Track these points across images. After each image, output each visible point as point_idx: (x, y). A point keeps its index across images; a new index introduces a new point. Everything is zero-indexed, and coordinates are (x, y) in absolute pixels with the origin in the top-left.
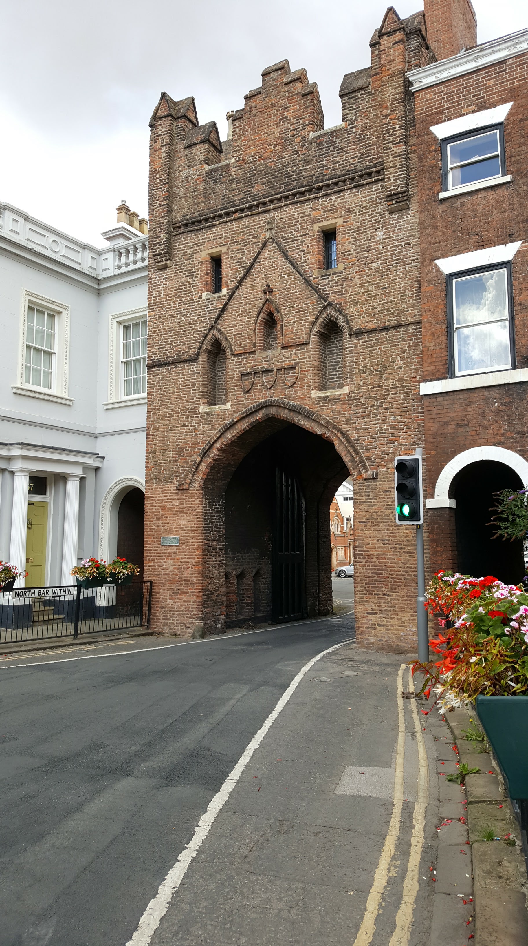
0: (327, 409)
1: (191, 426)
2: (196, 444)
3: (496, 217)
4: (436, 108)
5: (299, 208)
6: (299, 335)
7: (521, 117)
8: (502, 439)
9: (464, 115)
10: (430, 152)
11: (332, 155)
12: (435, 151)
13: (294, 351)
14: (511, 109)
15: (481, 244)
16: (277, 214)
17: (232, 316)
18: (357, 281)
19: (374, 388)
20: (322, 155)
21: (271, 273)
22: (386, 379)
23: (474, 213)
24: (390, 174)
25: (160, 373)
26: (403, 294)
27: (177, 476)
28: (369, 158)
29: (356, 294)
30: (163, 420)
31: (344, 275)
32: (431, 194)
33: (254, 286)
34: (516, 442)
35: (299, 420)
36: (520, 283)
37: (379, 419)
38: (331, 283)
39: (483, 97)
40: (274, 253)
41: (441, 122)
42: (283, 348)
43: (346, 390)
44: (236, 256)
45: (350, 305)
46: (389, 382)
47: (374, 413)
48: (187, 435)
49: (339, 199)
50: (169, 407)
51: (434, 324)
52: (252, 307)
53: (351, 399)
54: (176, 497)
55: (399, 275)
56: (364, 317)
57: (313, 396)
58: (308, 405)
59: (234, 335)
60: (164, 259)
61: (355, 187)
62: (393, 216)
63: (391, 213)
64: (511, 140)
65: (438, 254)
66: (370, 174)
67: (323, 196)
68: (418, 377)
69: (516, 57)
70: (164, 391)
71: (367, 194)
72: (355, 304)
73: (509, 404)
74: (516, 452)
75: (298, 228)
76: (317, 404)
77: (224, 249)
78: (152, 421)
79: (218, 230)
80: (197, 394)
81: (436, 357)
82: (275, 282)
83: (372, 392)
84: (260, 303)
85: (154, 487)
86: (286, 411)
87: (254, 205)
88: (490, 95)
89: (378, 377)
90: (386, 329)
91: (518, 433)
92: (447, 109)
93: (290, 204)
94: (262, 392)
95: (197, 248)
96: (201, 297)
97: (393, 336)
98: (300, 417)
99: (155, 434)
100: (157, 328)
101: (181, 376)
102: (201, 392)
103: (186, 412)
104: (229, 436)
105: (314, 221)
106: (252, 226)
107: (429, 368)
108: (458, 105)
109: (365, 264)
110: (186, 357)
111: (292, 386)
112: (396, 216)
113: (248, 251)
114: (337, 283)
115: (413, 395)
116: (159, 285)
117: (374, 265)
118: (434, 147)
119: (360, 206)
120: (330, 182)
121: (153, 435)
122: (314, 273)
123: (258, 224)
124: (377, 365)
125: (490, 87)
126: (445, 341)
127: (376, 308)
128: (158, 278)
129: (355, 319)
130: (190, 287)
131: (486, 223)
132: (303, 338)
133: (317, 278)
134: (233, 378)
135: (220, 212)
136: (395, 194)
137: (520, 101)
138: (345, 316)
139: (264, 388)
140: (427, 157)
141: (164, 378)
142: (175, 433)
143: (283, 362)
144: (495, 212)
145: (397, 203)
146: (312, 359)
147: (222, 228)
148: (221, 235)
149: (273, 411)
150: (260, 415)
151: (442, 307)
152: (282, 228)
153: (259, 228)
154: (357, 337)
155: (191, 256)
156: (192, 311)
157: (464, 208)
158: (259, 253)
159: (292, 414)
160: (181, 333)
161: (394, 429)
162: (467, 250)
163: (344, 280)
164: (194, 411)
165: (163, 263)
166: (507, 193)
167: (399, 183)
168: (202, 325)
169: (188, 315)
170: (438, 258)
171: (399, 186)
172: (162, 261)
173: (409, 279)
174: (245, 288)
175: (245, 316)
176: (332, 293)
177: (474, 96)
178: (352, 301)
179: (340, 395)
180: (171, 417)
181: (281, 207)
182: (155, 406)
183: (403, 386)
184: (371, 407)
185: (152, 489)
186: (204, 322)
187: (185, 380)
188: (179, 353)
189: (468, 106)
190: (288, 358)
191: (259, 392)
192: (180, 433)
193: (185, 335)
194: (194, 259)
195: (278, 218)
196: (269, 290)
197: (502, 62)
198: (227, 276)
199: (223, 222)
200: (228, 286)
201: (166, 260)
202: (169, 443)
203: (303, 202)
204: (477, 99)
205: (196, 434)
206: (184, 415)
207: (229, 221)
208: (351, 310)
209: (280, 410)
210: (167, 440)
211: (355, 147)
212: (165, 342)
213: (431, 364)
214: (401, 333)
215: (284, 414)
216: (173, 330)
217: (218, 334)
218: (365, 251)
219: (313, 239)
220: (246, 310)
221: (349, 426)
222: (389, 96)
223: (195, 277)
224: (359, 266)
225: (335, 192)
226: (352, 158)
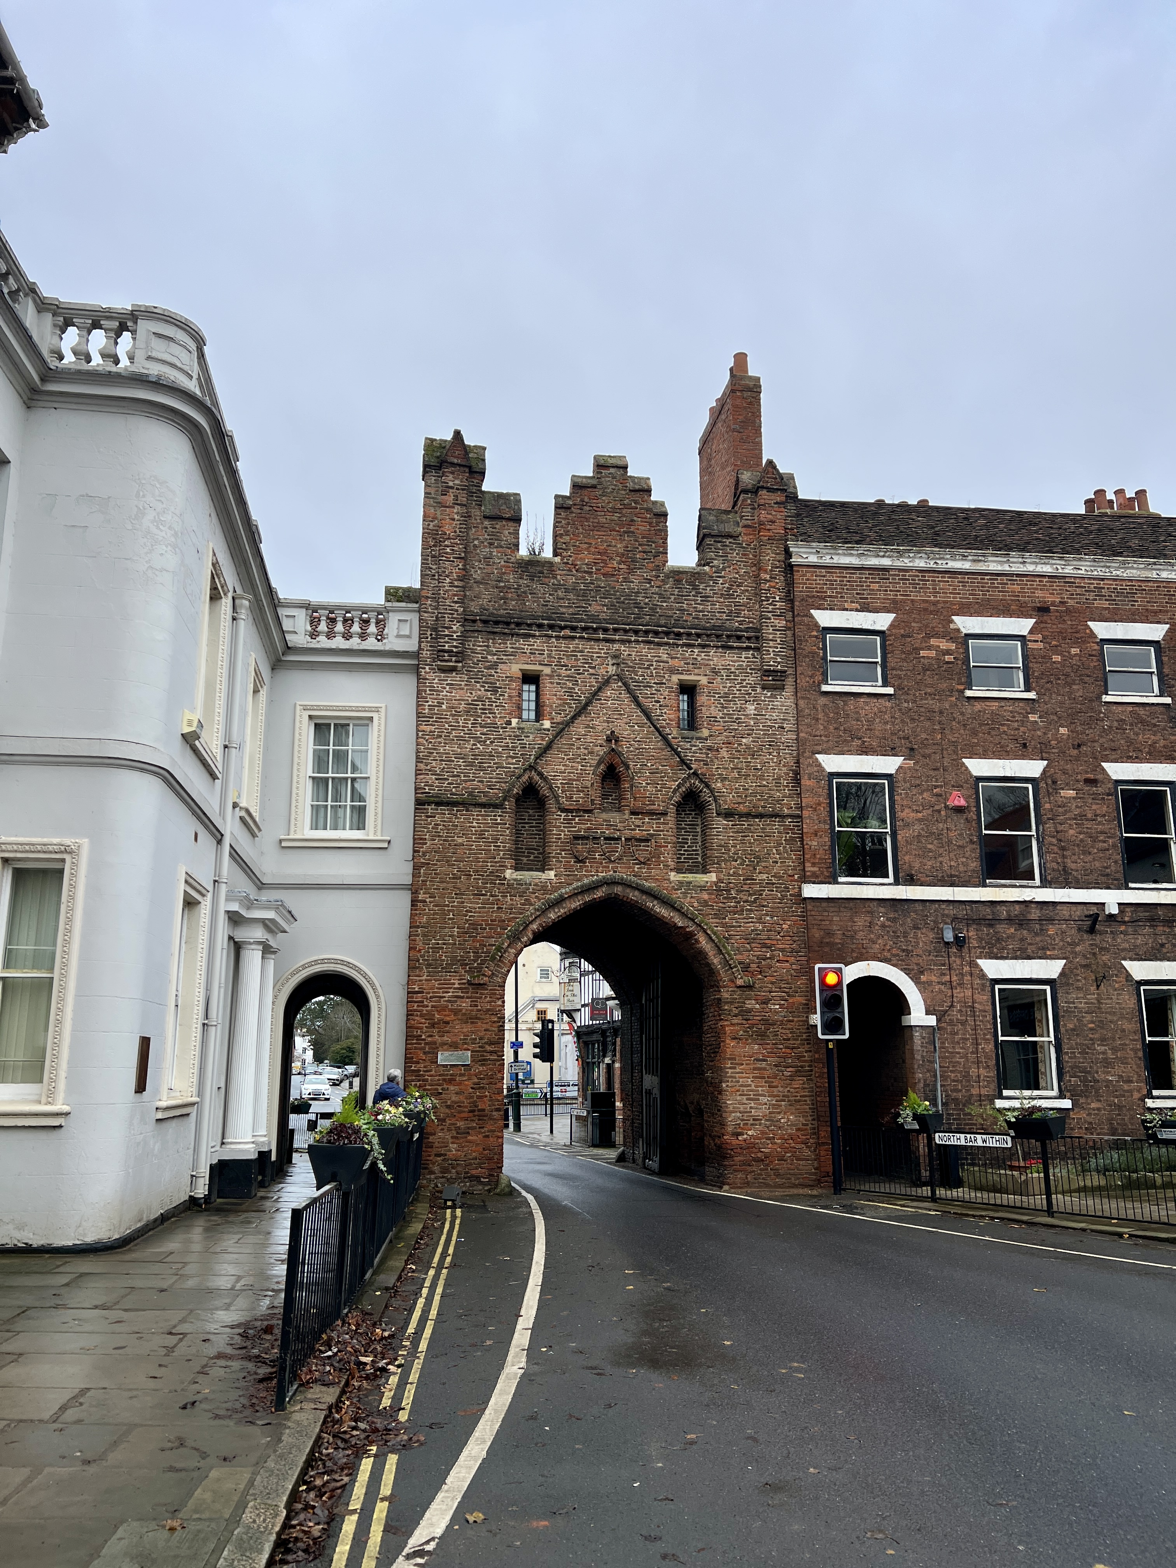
0: (692, 897)
1: (492, 896)
2: (499, 921)
3: (878, 726)
4: (818, 592)
5: (653, 649)
6: (654, 801)
7: (902, 631)
8: (888, 955)
9: (847, 610)
10: (810, 636)
11: (694, 600)
12: (816, 637)
13: (647, 820)
14: (893, 622)
15: (864, 750)
16: (623, 648)
17: (559, 758)
18: (724, 753)
19: (747, 879)
20: (682, 596)
21: (615, 717)
22: (760, 873)
23: (856, 716)
24: (770, 647)
25: (438, 814)
26: (777, 780)
27: (467, 964)
28: (739, 619)
29: (725, 768)
30: (443, 882)
31: (709, 743)
32: (811, 682)
33: (591, 728)
34: (901, 960)
35: (654, 906)
36: (902, 799)
37: (752, 918)
38: (694, 748)
39: (867, 598)
40: (620, 694)
41: (823, 609)
42: (633, 813)
43: (713, 877)
44: (565, 684)
45: (717, 779)
46: (764, 876)
47: (747, 910)
48: (484, 908)
49: (703, 654)
50: (454, 865)
51: (817, 822)
52: (589, 753)
53: (719, 890)
54: (465, 995)
55: (772, 759)
56: (733, 797)
57: (672, 878)
58: (667, 890)
59: (561, 783)
60: (454, 659)
61: (723, 647)
62: (765, 692)
63: (763, 688)
64: (892, 652)
65: (819, 748)
66: (739, 638)
67: (683, 645)
68: (796, 876)
69: (900, 570)
70: (444, 840)
71: (735, 658)
72: (724, 779)
73: (894, 920)
74: (902, 970)
75: (652, 673)
76: (678, 890)
77: (547, 670)
78: (423, 881)
79: (537, 643)
80: (502, 853)
81: (820, 859)
82: (622, 728)
83: (745, 884)
84: (601, 751)
85: (424, 977)
86: (637, 893)
87: (592, 628)
88: (874, 598)
89: (751, 869)
90: (761, 816)
91: (903, 951)
92: (830, 597)
93: (642, 642)
94: (601, 863)
95: (504, 658)
96: (509, 723)
97: (768, 825)
98: (655, 902)
99: (428, 900)
100: (435, 749)
101: (475, 824)
102: (508, 851)
103: (483, 876)
104: (552, 916)
105: (673, 671)
106: (589, 652)
107: (812, 869)
108: (842, 597)
109: (734, 737)
110: (483, 800)
111: (644, 863)
112: (769, 694)
113: (582, 682)
114: (700, 749)
115: (791, 895)
116: (438, 691)
117: (744, 740)
118: (815, 633)
119: (728, 669)
120: (693, 631)
121: (425, 901)
122: (673, 733)
123: (597, 653)
124: (750, 854)
125: (873, 590)
126: (829, 843)
127: (748, 789)
128: (436, 681)
129: (723, 796)
130: (492, 705)
131: (868, 729)
132: (659, 805)
133: (676, 738)
134: (559, 839)
135: (541, 621)
136: (774, 671)
137: (902, 616)
138: (712, 791)
139: (604, 859)
140: (807, 641)
141: (444, 821)
142: (463, 902)
143: (632, 830)
144: (877, 720)
145: (773, 680)
146: (670, 833)
147: (544, 642)
148: (542, 650)
149: (618, 890)
150: (599, 894)
151: (825, 805)
152: (631, 667)
153: (599, 657)
154: (726, 817)
155: (494, 666)
156: (495, 739)
157: (846, 708)
158: (599, 689)
159: (644, 897)
160: (476, 762)
161: (771, 931)
162: (850, 752)
163: (710, 749)
164: (497, 876)
165: (451, 664)
166: (888, 704)
167: (779, 660)
168: (510, 760)
169: (488, 742)
170: (819, 753)
171: (779, 663)
172: (451, 661)
173: (784, 766)
174: (578, 728)
175: (578, 763)
176: (696, 760)
177: (857, 594)
178: (719, 774)
179: (707, 882)
180: (456, 878)
181: (630, 642)
182: (429, 860)
183: (781, 884)
184: (744, 902)
185: (420, 981)
186: (513, 758)
187: (481, 831)
188: (472, 792)
189: (852, 602)
190: (639, 826)
191: (597, 863)
192: (472, 904)
193: (482, 769)
194: (498, 671)
195: (626, 653)
196: (612, 738)
197: (885, 570)
198: (551, 706)
199: (546, 636)
200: (553, 719)
201: (456, 662)
202: (451, 916)
203: (659, 644)
204: (861, 598)
205: (498, 908)
206: (479, 879)
207: (556, 637)
208: (719, 785)
209: (628, 890)
210: (449, 911)
211: (722, 600)
212: (447, 772)
213: (814, 864)
214: (777, 825)
215: (634, 896)
216: (462, 758)
217: (537, 778)
218: (734, 722)
219: (671, 692)
220: (580, 755)
221: (718, 921)
222: (769, 560)
223: (500, 695)
224: (727, 737)
225: (699, 645)
226: (719, 612)
